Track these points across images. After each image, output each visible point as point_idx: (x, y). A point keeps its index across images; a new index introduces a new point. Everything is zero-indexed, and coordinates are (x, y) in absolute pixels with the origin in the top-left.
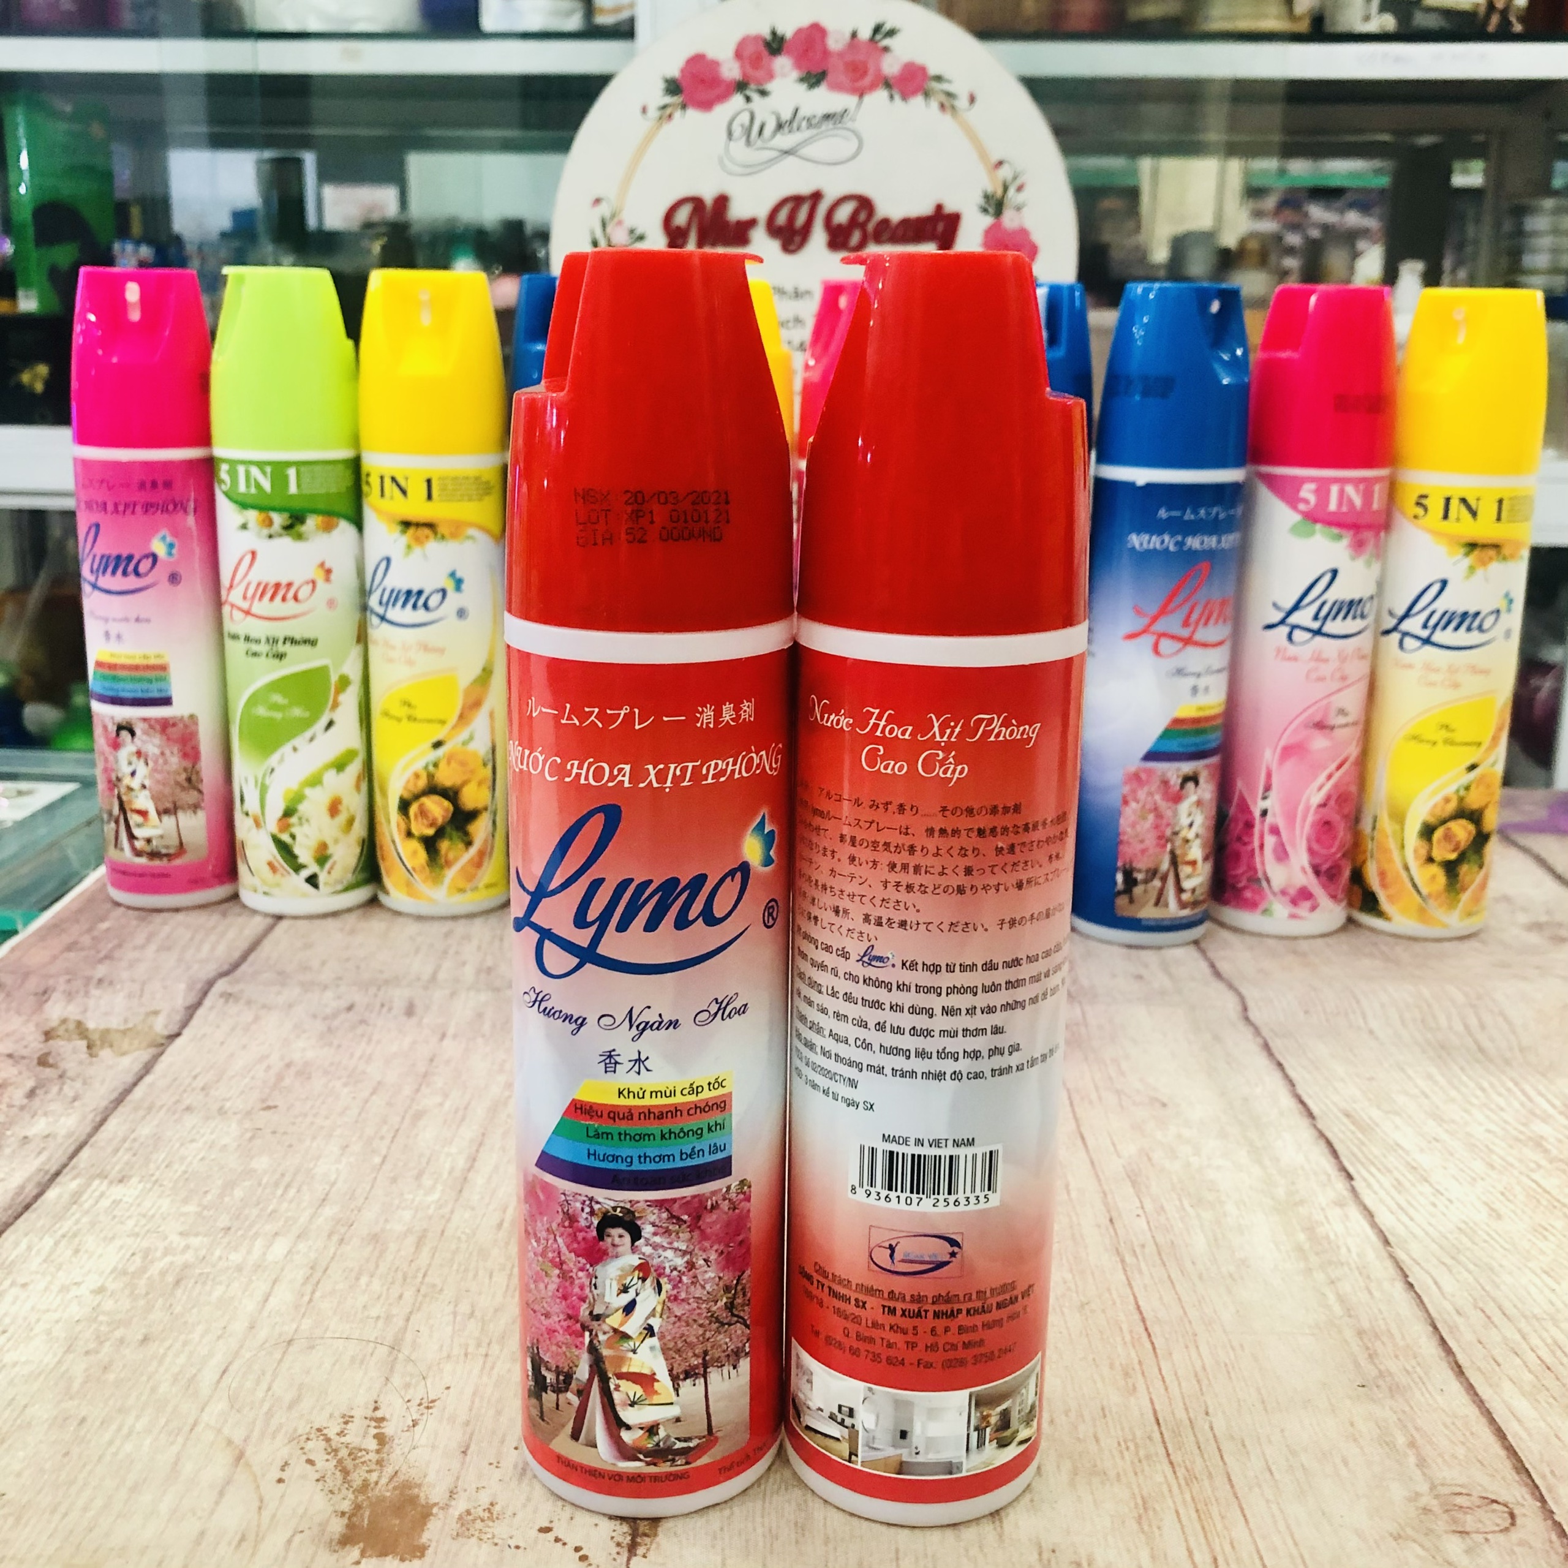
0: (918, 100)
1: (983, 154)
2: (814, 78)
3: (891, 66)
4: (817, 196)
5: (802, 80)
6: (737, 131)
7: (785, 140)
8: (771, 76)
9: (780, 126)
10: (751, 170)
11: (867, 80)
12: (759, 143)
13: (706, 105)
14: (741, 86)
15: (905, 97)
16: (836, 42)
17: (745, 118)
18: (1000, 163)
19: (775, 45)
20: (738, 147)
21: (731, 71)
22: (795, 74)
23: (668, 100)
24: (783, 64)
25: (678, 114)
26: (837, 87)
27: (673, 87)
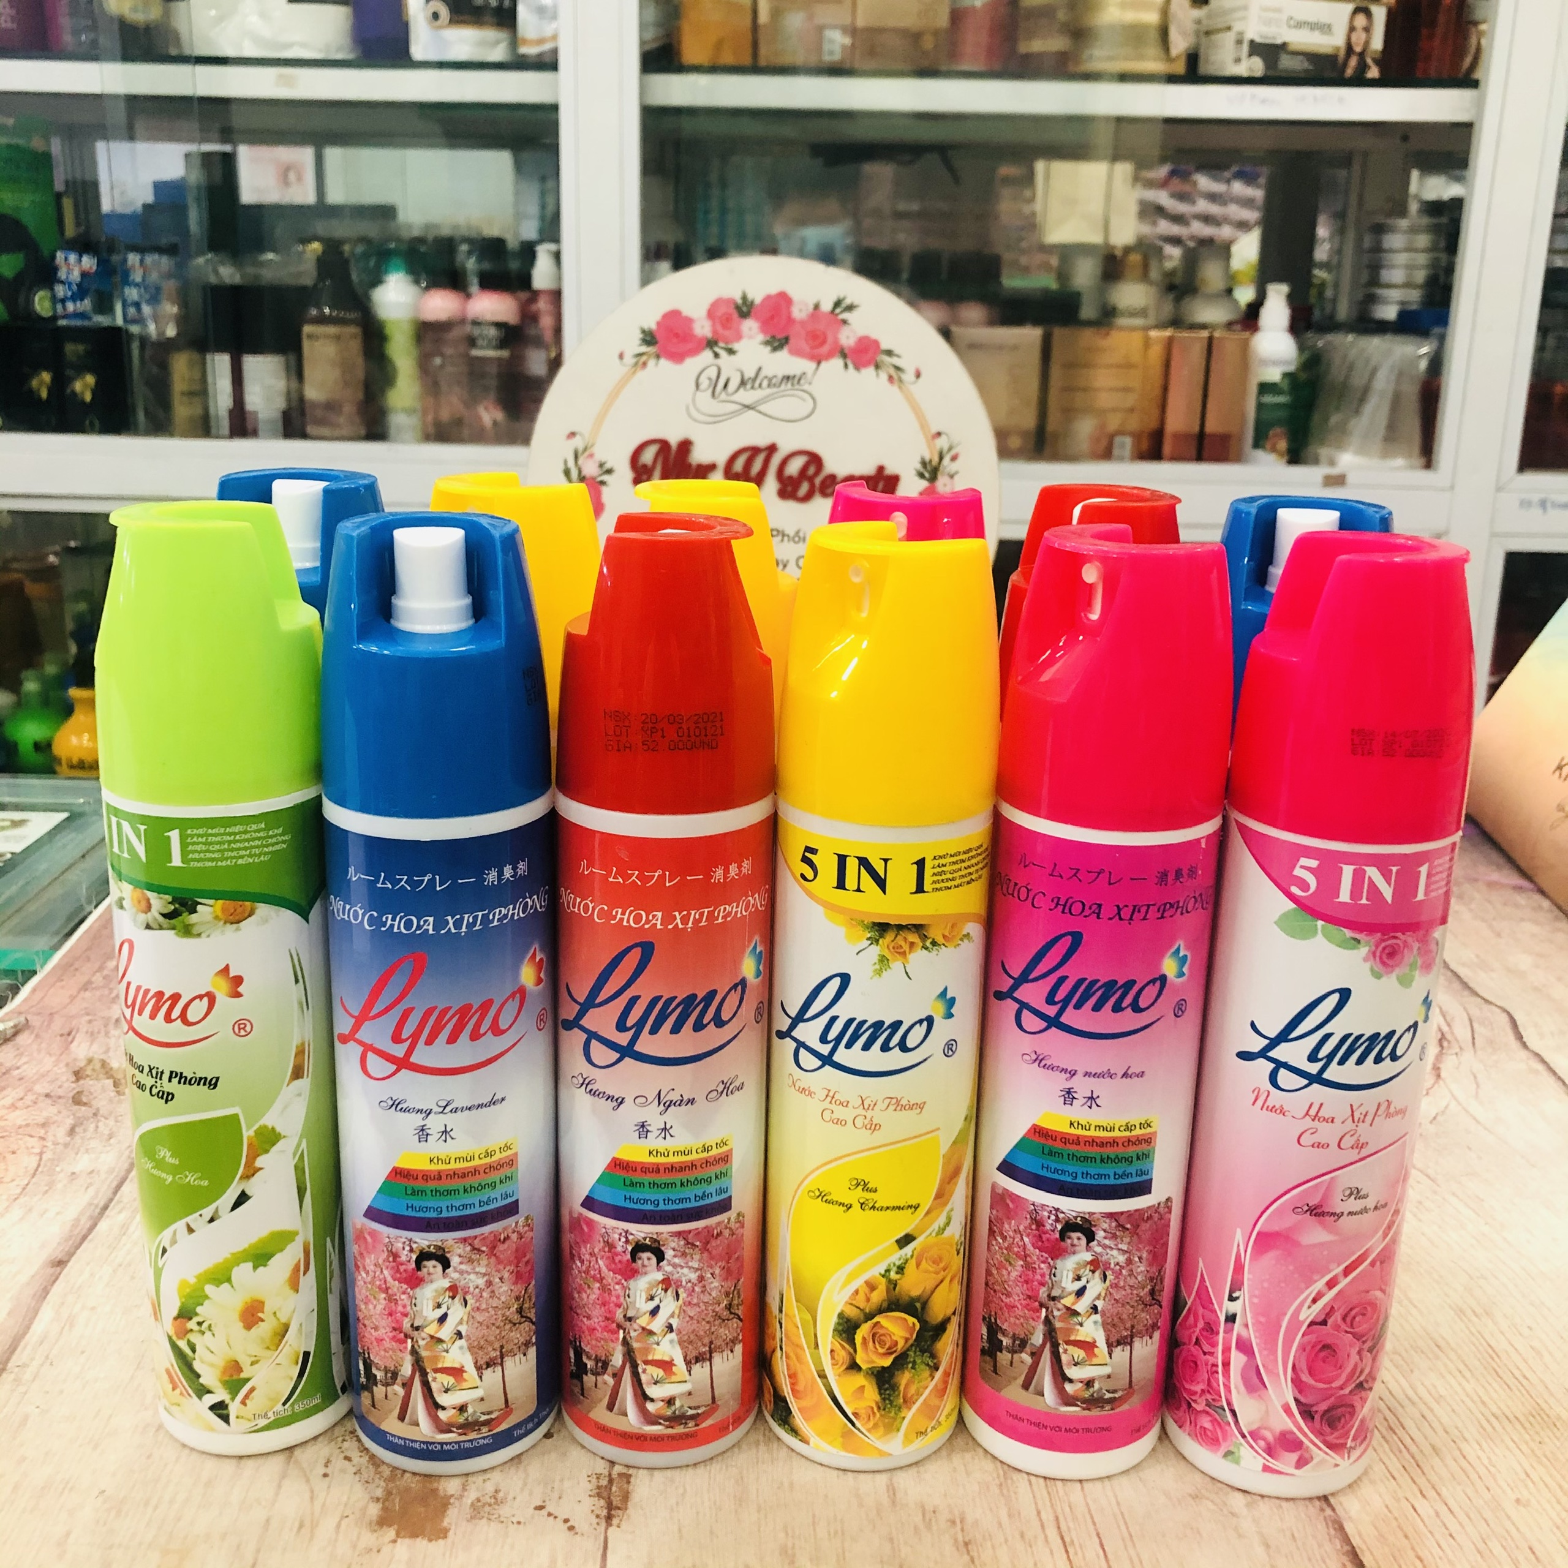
0: (870, 371)
1: (923, 425)
2: (777, 342)
3: (847, 338)
4: (772, 449)
5: (767, 343)
6: (704, 383)
7: (747, 396)
8: (739, 337)
9: (743, 383)
10: (716, 419)
11: (825, 349)
12: (723, 396)
13: (678, 357)
14: (711, 344)
15: (857, 368)
16: (800, 312)
17: (712, 372)
18: (939, 434)
19: (745, 308)
20: (704, 398)
21: (703, 328)
22: (761, 337)
23: (644, 349)
24: (750, 326)
25: (652, 363)
26: (797, 352)
27: (649, 338)
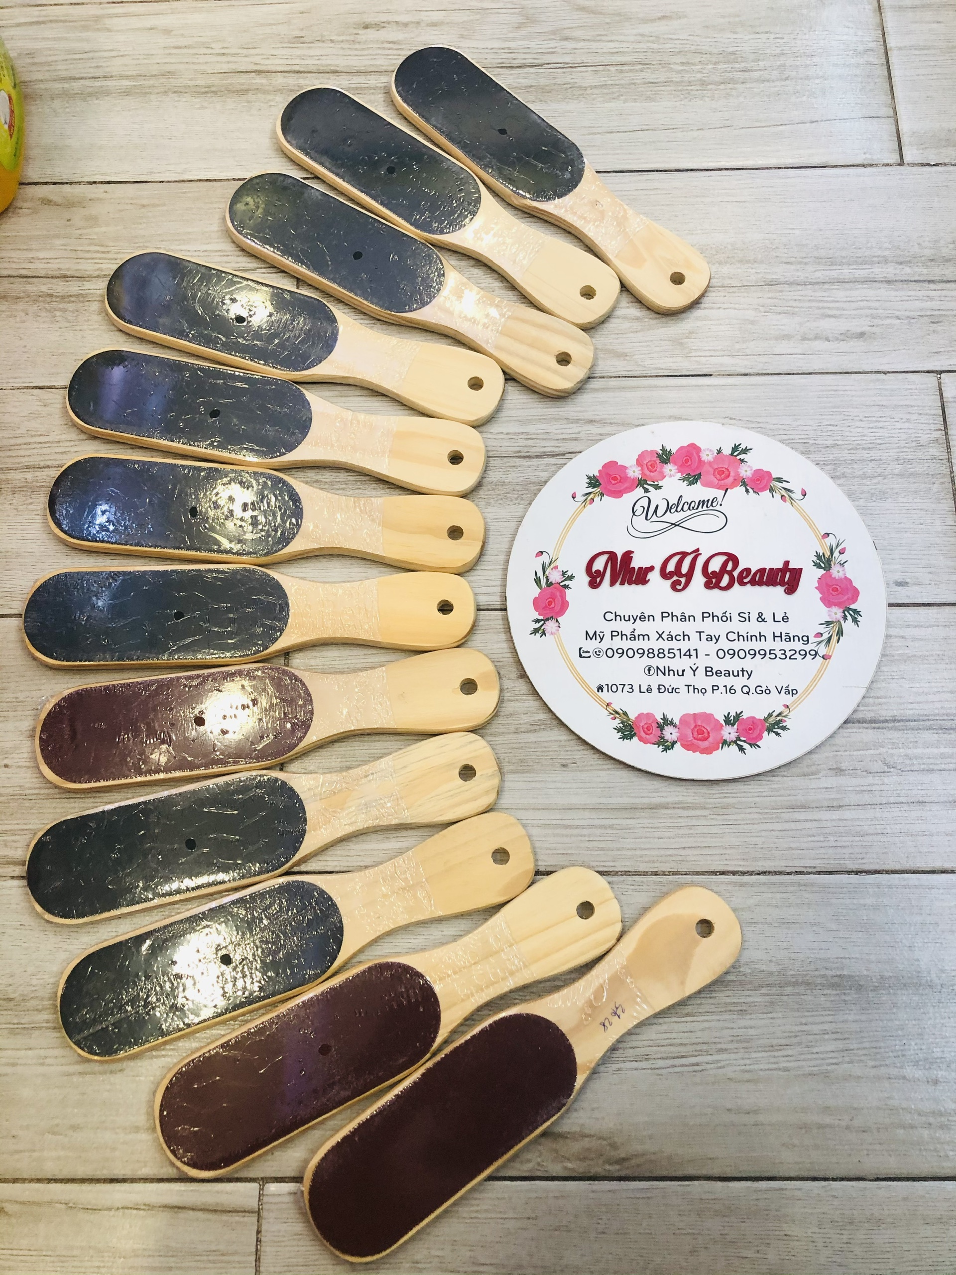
2: (692, 479)
3: (745, 472)
4: (697, 553)
5: (683, 480)
6: (639, 510)
7: (673, 517)
8: (662, 477)
10: (650, 535)
11: (730, 479)
12: (654, 518)
13: (618, 494)
14: (641, 483)
15: (756, 492)
16: (707, 456)
18: (827, 535)
19: (665, 457)
20: (640, 521)
21: (635, 472)
24: (670, 468)
25: (597, 499)
26: (707, 485)
27: (593, 482)
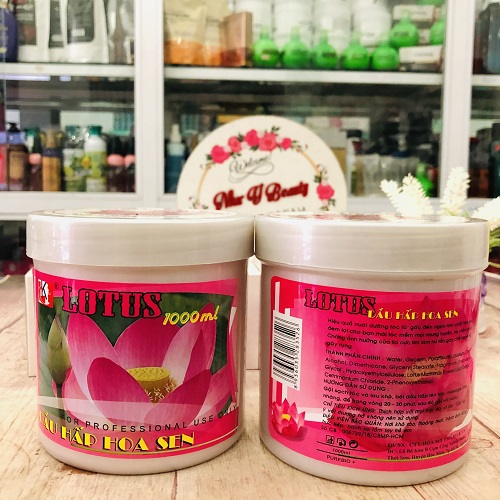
0: (289, 150)
1: (313, 164)
2: (255, 147)
3: (279, 140)
4: (262, 186)
5: (251, 149)
6: (233, 168)
9: (246, 165)
11: (272, 146)
12: (241, 171)
13: (221, 161)
14: (232, 154)
15: (285, 149)
16: (260, 135)
18: (318, 166)
19: (241, 139)
20: (234, 174)
21: (228, 149)
22: (249, 147)
23: (209, 162)
24: (244, 144)
25: (212, 166)
26: (262, 149)
27: (209, 157)
